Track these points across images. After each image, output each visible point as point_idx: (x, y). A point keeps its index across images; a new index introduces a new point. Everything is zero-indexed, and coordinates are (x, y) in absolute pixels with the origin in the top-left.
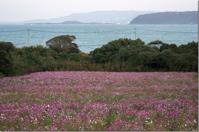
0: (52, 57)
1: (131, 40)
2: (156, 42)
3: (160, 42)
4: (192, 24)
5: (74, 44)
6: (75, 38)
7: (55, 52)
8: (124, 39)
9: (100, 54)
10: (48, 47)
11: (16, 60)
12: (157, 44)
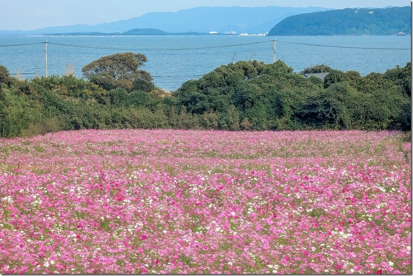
0: (94, 100)
1: (265, 64)
2: (318, 69)
3: (327, 69)
4: (402, 35)
5: (142, 73)
6: (145, 60)
7: (102, 89)
8: (250, 62)
9: (196, 93)
10: (86, 80)
11: (16, 105)
12: (320, 72)
